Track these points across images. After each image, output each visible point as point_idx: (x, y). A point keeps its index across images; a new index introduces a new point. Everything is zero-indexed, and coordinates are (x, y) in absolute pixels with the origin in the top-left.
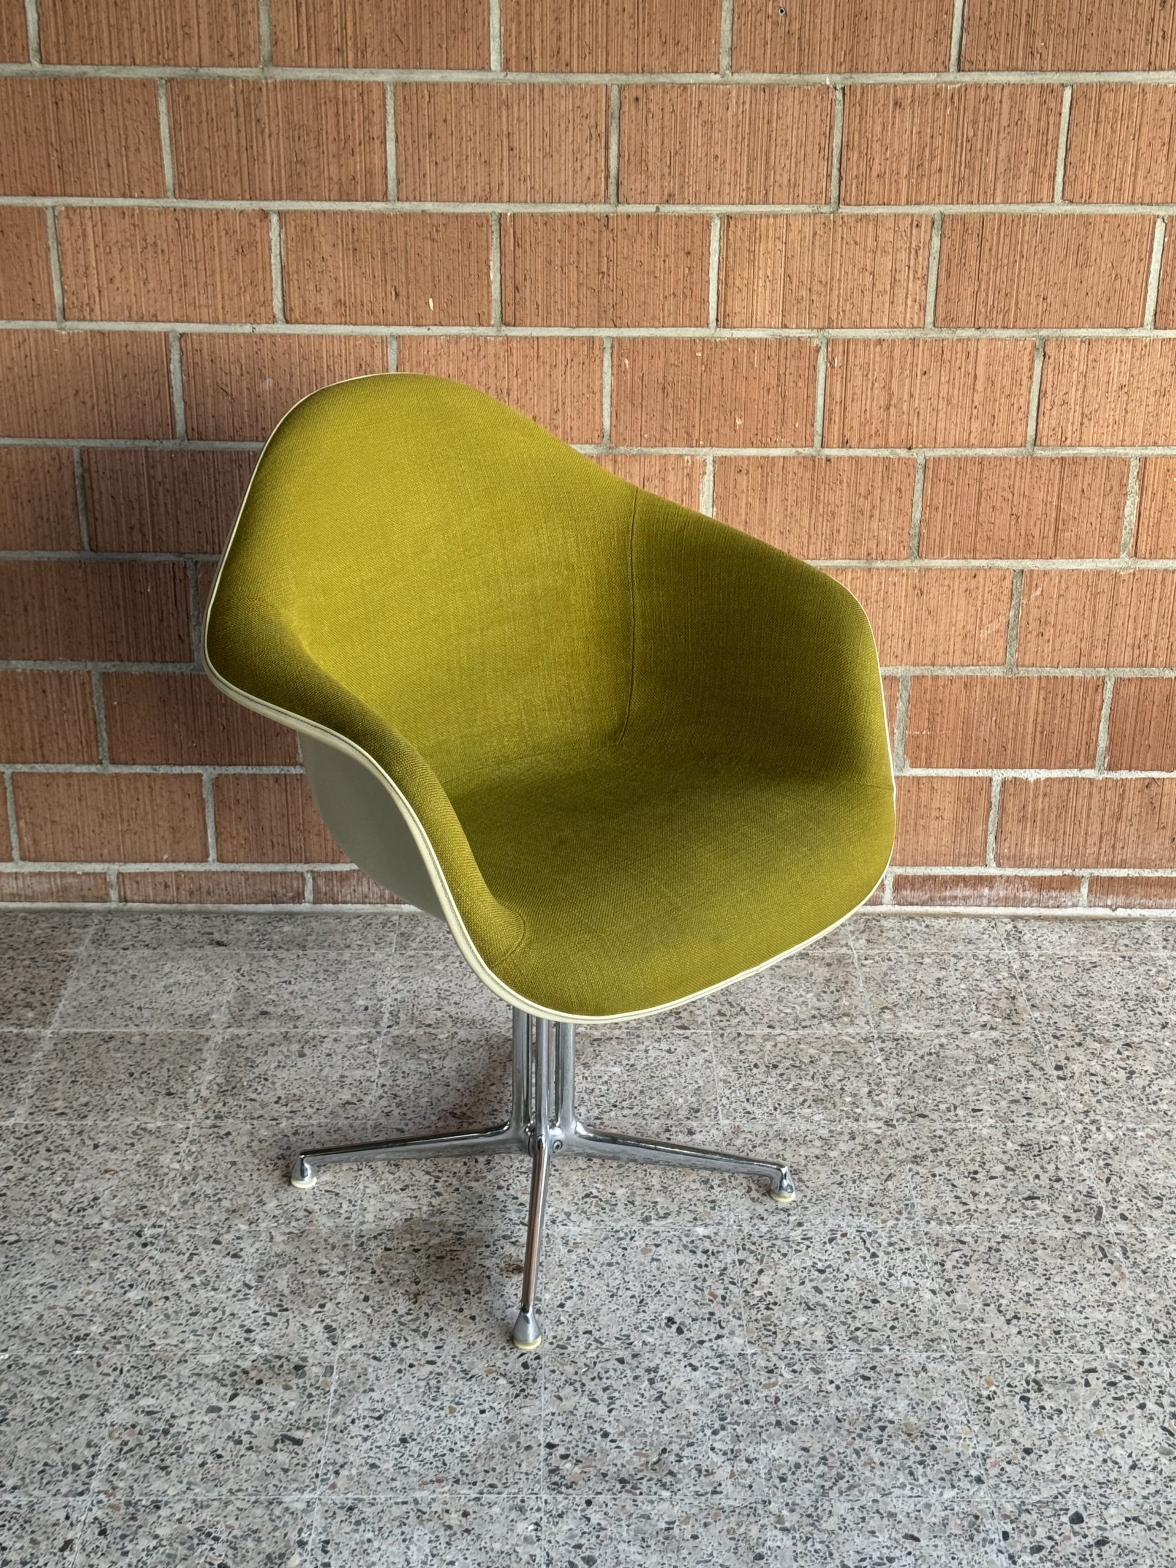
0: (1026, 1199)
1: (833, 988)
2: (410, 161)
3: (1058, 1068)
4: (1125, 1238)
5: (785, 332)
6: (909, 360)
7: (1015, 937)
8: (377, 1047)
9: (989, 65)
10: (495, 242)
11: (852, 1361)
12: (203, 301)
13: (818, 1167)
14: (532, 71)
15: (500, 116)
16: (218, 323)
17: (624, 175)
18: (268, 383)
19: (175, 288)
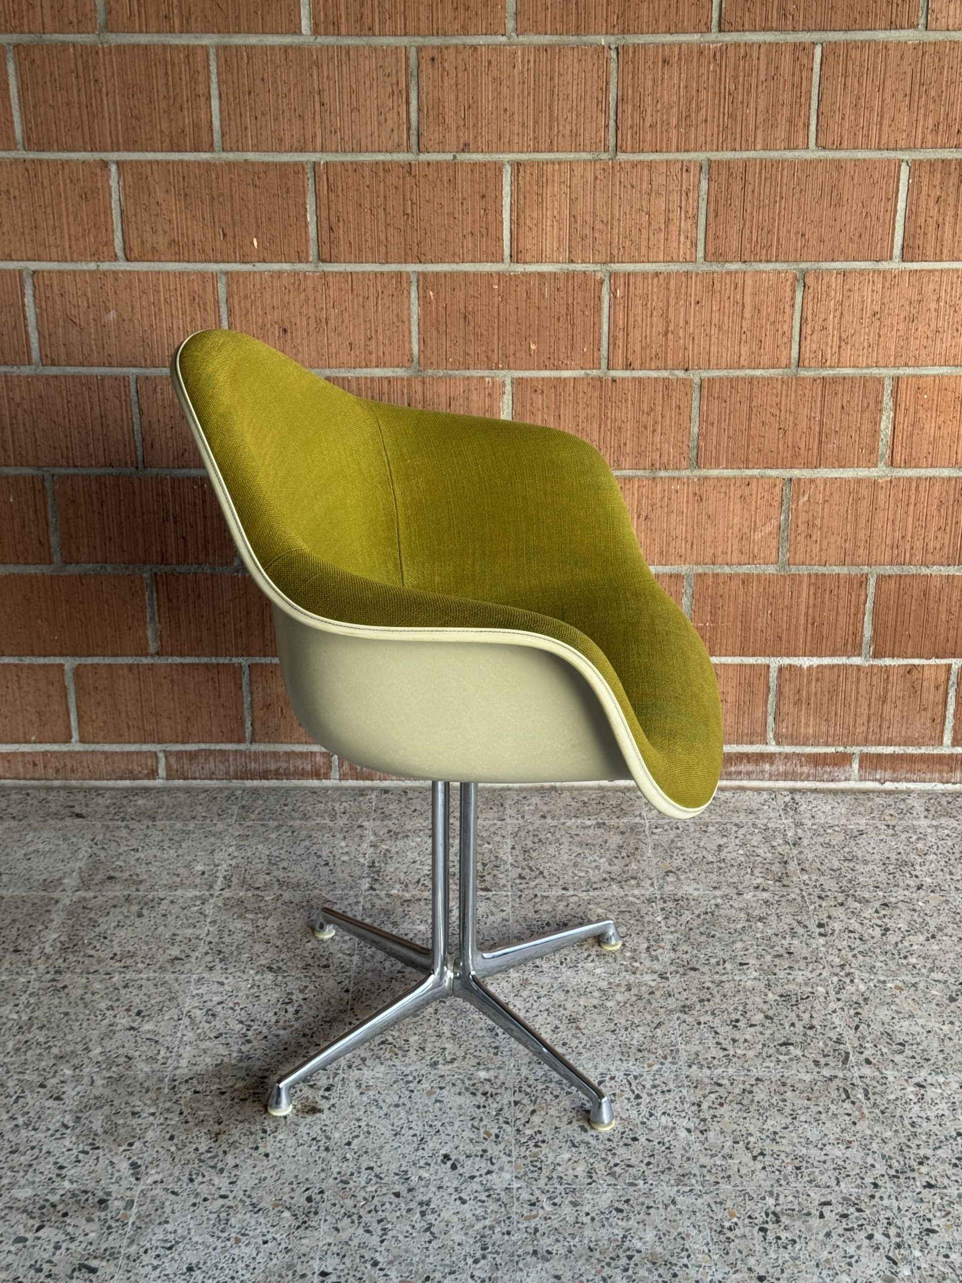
0: (781, 1045)
1: (624, 854)
2: (233, 116)
3: (820, 925)
4: (867, 1081)
5: (572, 267)
6: (683, 291)
7: (792, 808)
8: (209, 909)
9: (746, 27)
10: (311, 187)
11: (608, 1194)
12: (52, 242)
13: (595, 1016)
14: (339, 34)
15: (311, 75)
16: (66, 261)
17: (423, 127)
18: (113, 315)
19: (27, 231)
